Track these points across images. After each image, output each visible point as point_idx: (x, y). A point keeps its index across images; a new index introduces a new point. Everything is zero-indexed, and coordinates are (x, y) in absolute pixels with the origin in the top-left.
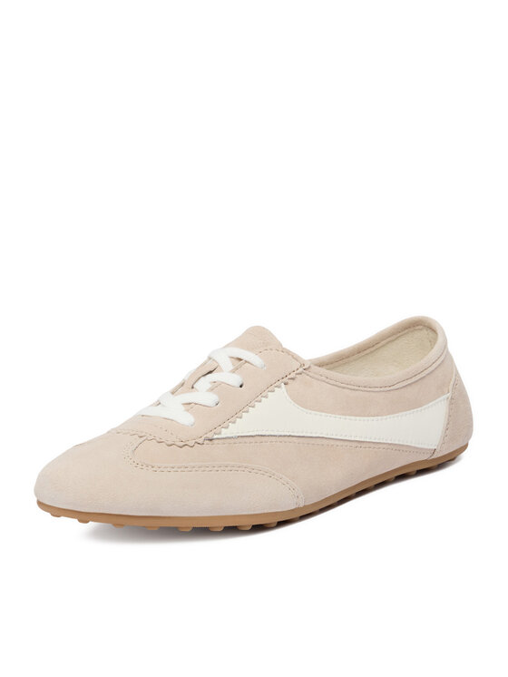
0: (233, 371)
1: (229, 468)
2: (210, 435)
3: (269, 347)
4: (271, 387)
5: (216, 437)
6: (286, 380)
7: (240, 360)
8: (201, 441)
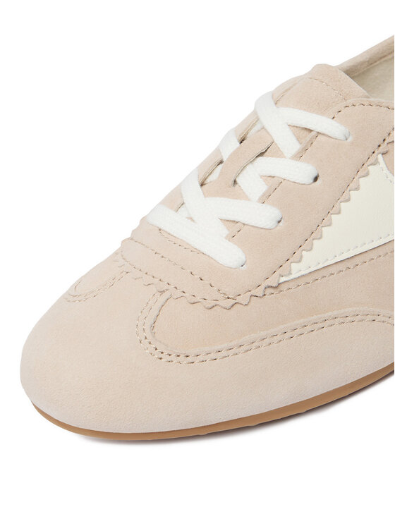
0: (299, 156)
1: (309, 328)
2: (273, 281)
3: (349, 102)
4: (361, 169)
5: (282, 280)
6: (382, 149)
7: (311, 131)
8: (259, 292)
